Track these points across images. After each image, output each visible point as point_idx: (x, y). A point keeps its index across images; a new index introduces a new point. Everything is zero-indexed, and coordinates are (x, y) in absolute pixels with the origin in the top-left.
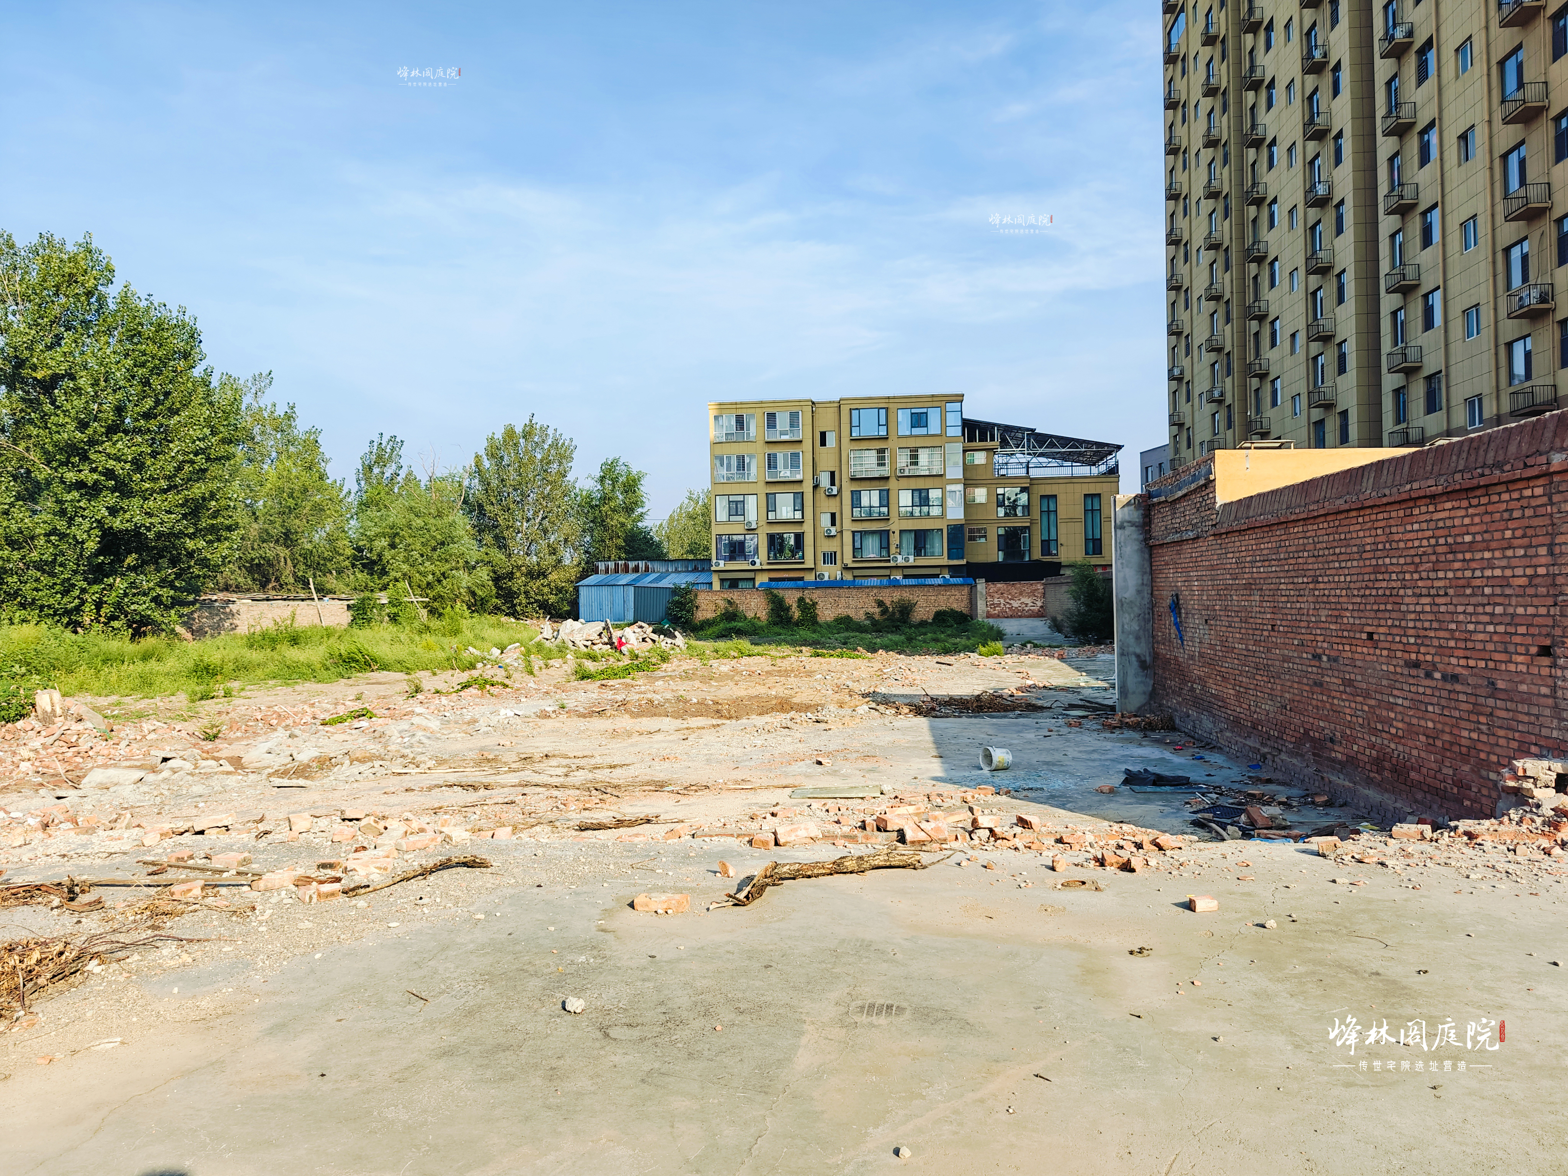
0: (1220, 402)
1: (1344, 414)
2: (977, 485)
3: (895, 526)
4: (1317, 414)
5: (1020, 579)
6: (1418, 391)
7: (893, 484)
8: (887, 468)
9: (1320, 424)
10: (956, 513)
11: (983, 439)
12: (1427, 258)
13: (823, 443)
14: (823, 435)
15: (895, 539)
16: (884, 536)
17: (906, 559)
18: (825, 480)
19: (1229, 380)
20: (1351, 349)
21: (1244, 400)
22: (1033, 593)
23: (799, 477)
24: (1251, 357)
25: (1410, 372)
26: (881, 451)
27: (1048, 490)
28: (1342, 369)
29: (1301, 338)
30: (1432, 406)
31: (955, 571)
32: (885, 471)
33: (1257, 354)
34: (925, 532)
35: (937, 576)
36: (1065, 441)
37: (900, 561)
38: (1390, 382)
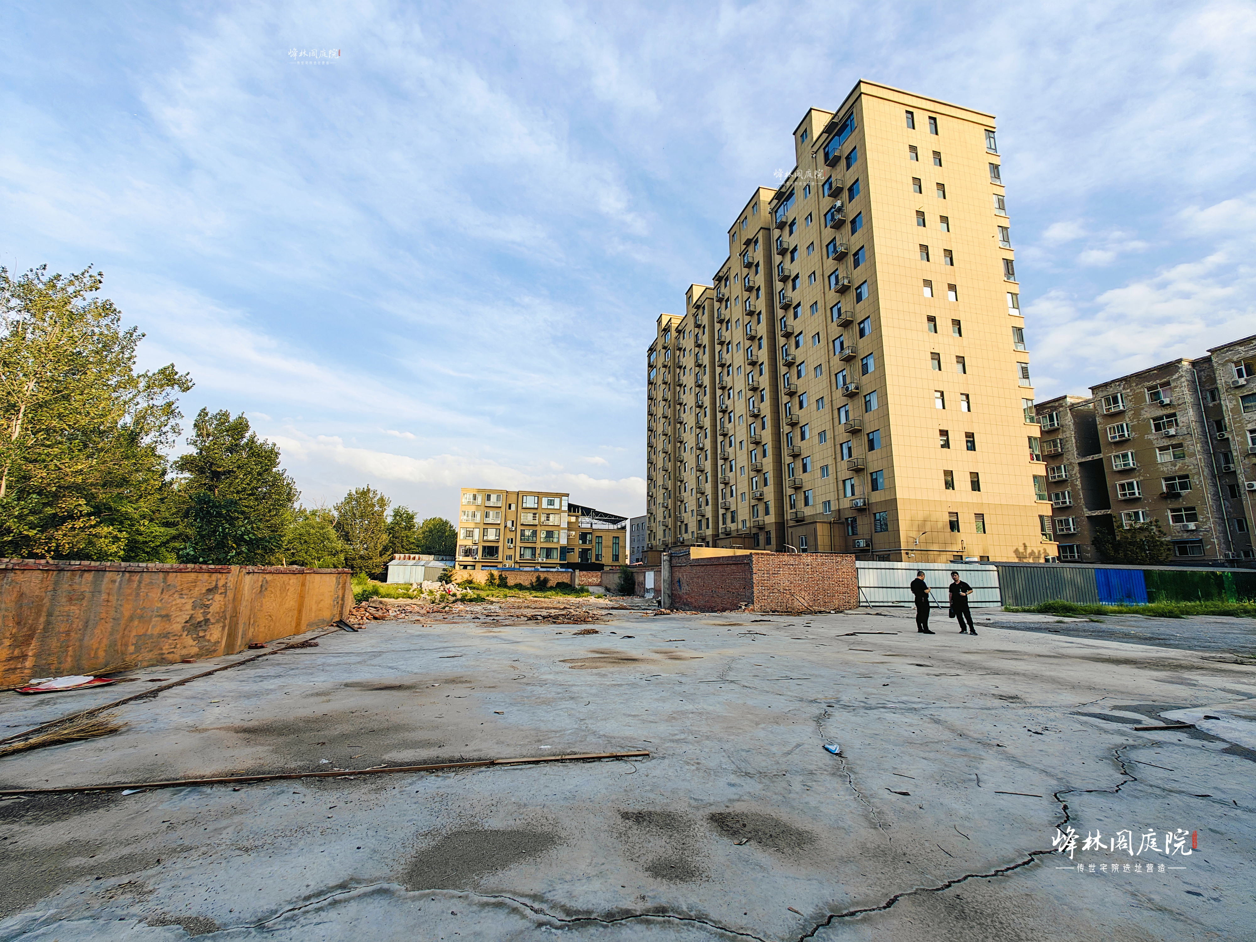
0: (667, 508)
1: (708, 519)
2: (572, 530)
3: (538, 546)
4: (699, 518)
5: (592, 571)
6: (729, 516)
7: (538, 528)
8: (537, 521)
9: (700, 521)
10: (564, 542)
11: (574, 511)
12: (732, 475)
13: (510, 508)
14: (510, 505)
15: (538, 551)
16: (534, 549)
17: (543, 560)
18: (509, 524)
19: (670, 500)
20: (709, 497)
21: (675, 508)
22: (597, 576)
23: (499, 522)
24: (678, 494)
25: (727, 509)
26: (535, 514)
27: (599, 534)
28: (707, 504)
29: (694, 491)
30: (733, 521)
31: (562, 566)
32: (536, 522)
33: (680, 493)
34: (551, 548)
35: (555, 568)
36: (606, 515)
37: (540, 560)
38: (721, 511)
